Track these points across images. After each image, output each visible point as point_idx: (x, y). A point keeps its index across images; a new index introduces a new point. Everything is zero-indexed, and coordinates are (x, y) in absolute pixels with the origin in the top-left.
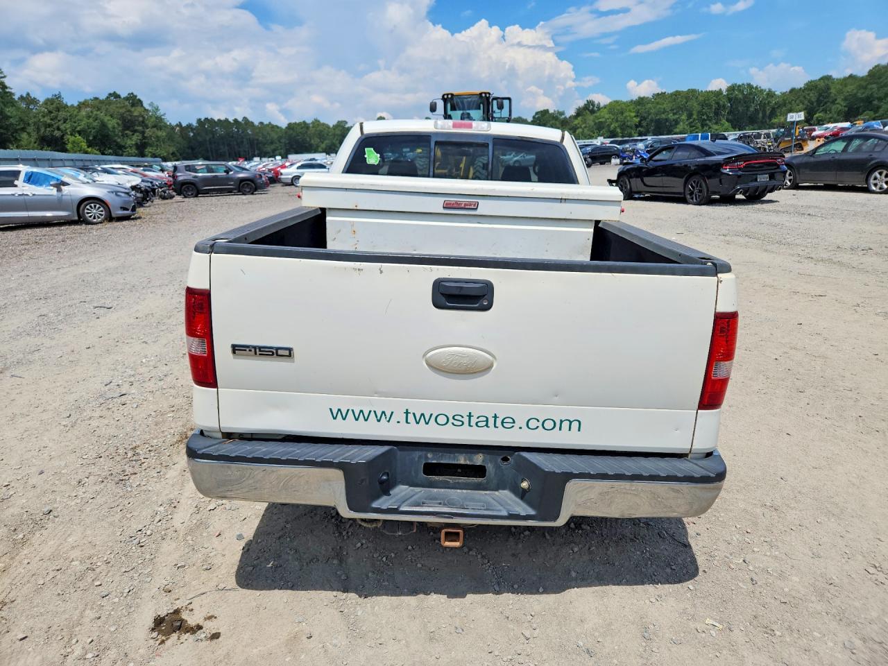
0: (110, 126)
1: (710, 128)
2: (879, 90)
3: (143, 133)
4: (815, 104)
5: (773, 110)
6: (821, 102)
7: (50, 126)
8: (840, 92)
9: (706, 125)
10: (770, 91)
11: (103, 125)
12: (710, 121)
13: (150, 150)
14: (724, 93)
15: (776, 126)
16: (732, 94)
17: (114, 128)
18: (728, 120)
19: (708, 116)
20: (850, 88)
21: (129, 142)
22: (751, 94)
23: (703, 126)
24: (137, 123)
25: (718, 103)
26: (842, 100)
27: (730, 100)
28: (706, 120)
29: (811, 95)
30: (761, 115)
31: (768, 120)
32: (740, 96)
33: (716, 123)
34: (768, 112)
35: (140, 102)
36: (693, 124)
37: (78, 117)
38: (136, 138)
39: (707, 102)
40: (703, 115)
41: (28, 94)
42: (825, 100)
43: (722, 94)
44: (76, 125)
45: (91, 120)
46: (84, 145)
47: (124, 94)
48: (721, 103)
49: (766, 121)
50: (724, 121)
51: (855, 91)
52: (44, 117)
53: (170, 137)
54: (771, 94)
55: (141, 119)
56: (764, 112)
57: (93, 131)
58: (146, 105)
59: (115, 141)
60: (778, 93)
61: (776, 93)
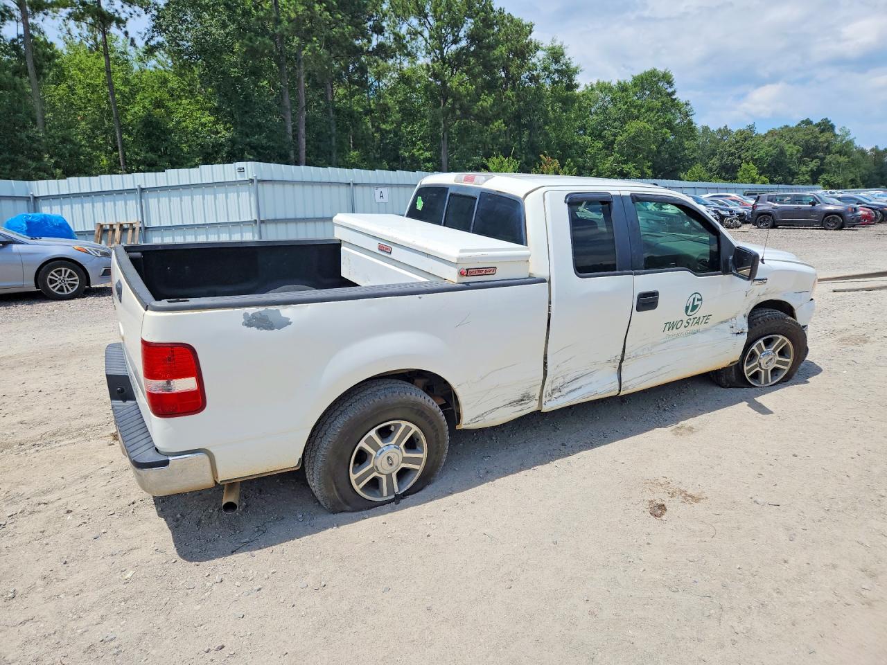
0: (788, 153)
3: (822, 159)
7: (733, 154)
11: (782, 152)
13: (825, 177)
17: (792, 155)
21: (804, 169)
24: (820, 149)
35: (832, 127)
37: (760, 147)
38: (814, 165)
41: (726, 127)
44: (755, 153)
45: (771, 148)
46: (754, 173)
47: (816, 121)
52: (730, 146)
53: (854, 163)
55: (826, 145)
57: (769, 158)
58: (837, 131)
59: (789, 168)
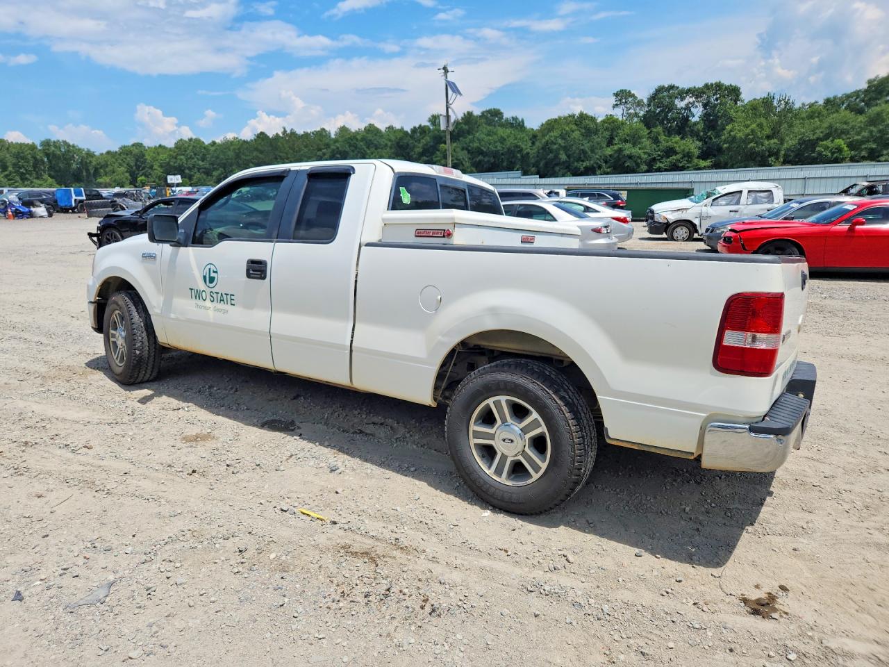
1: (32, 182)
2: (187, 161)
4: (134, 168)
5: (96, 170)
6: (139, 167)
8: (155, 159)
9: (27, 179)
10: (89, 151)
12: (31, 175)
14: (39, 148)
15: (102, 186)
16: (48, 149)
18: (50, 176)
19: (26, 170)
20: (163, 157)
22: (69, 151)
23: (22, 179)
25: (35, 158)
26: (159, 166)
27: (47, 155)
28: (25, 174)
29: (128, 159)
30: (84, 174)
31: (94, 180)
32: (59, 153)
33: (37, 178)
34: (92, 172)
36: (10, 177)
39: (22, 155)
40: (20, 168)
42: (143, 165)
43: (36, 148)
48: (38, 157)
49: (91, 181)
50: (46, 176)
51: (168, 160)
54: (90, 154)
56: (87, 170)
60: (97, 154)
61: (96, 154)
